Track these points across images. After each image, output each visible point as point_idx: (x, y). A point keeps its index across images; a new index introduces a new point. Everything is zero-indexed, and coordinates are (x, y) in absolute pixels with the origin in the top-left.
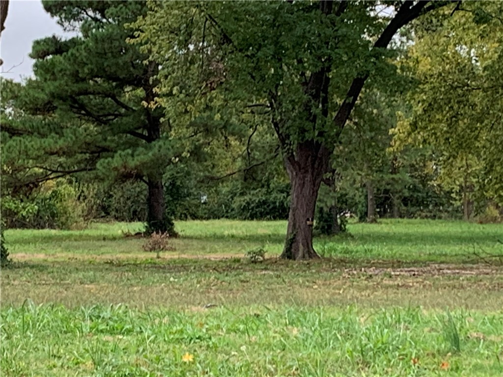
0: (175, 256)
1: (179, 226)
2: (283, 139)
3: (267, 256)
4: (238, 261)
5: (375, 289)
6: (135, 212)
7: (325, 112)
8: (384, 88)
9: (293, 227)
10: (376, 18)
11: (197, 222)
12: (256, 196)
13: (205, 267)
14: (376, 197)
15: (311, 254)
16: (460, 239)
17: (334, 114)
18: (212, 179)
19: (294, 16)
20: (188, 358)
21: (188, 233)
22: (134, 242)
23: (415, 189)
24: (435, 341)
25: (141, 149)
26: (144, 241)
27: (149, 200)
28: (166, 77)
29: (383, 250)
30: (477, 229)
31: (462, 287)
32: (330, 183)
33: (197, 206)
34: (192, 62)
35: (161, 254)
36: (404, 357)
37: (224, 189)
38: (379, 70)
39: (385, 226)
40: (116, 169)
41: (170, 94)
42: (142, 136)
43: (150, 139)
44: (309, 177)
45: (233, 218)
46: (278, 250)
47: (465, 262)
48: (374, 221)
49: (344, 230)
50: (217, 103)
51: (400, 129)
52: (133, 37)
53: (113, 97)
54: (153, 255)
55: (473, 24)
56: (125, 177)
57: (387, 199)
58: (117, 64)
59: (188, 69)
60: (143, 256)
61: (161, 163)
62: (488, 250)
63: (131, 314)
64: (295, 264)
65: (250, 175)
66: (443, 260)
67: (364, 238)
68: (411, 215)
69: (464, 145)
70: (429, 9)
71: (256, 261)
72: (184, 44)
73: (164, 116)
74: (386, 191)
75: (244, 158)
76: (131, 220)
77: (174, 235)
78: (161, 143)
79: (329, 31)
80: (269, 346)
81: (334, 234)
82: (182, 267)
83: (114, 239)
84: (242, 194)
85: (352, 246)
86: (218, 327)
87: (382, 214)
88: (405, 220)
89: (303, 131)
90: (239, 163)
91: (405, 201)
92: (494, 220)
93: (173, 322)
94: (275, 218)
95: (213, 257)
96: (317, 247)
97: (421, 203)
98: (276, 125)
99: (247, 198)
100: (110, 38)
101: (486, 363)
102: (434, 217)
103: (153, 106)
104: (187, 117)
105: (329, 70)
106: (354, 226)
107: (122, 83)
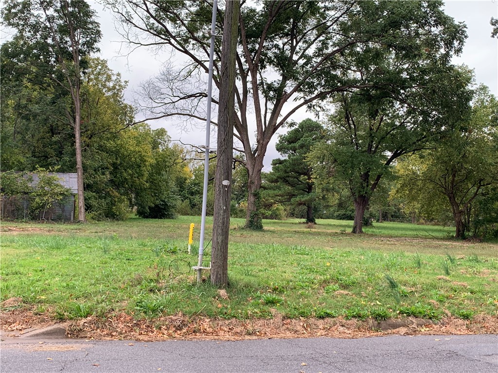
0: (316, 230)
1: (317, 221)
2: (353, 194)
3: (346, 232)
4: (337, 233)
5: (384, 244)
6: (302, 215)
7: (367, 186)
8: (387, 178)
9: (356, 223)
10: (385, 156)
11: (322, 220)
12: (342, 212)
13: (327, 234)
14: (382, 214)
15: (361, 232)
16: (411, 230)
17: (371, 187)
18: (328, 206)
19: (358, 154)
20: (328, 264)
21: (320, 223)
22: (302, 225)
23: (395, 212)
24: (411, 263)
25: (305, 195)
26: (306, 225)
27: (307, 212)
28: (315, 172)
29: (386, 232)
30: (417, 226)
31: (414, 245)
32: (368, 209)
33: (323, 214)
34: (324, 168)
35: (311, 229)
36: (401, 268)
37: (332, 209)
38: (386, 173)
39: (386, 224)
40: (297, 201)
41: (316, 178)
42: (306, 191)
43: (308, 192)
44: (361, 207)
45: (334, 219)
46: (350, 230)
47: (413, 237)
48: (381, 222)
49: (372, 225)
50: (331, 182)
51: (392, 192)
52: (305, 159)
53: (297, 178)
54: (309, 230)
55: (419, 159)
56: (300, 204)
57: (386, 215)
58: (299, 168)
59: (323, 170)
60: (306, 230)
61: (312, 200)
62: (421, 233)
63: (307, 248)
64: (356, 235)
65: (341, 205)
66: (406, 236)
67: (378, 228)
68: (394, 221)
69: (414, 198)
70: (404, 153)
71: (343, 233)
72: (322, 162)
73: (313, 185)
74: (386, 213)
75: (339, 200)
76: (301, 218)
77: (315, 224)
78: (312, 194)
79: (370, 159)
80: (355, 262)
81: (368, 226)
82: (319, 234)
83: (296, 224)
84: (337, 211)
85: (374, 230)
86: (337, 255)
87: (385, 220)
88: (392, 222)
89: (360, 192)
90: (337, 201)
91: (392, 216)
92: (423, 224)
93: (321, 252)
94: (348, 220)
95: (328, 231)
96: (363, 230)
97: (397, 217)
98: (351, 189)
99: (339, 213)
100: (297, 159)
101: (430, 272)
102: (402, 222)
103: (310, 181)
104: (322, 185)
105: (369, 172)
106: (375, 224)
107: (300, 174)
